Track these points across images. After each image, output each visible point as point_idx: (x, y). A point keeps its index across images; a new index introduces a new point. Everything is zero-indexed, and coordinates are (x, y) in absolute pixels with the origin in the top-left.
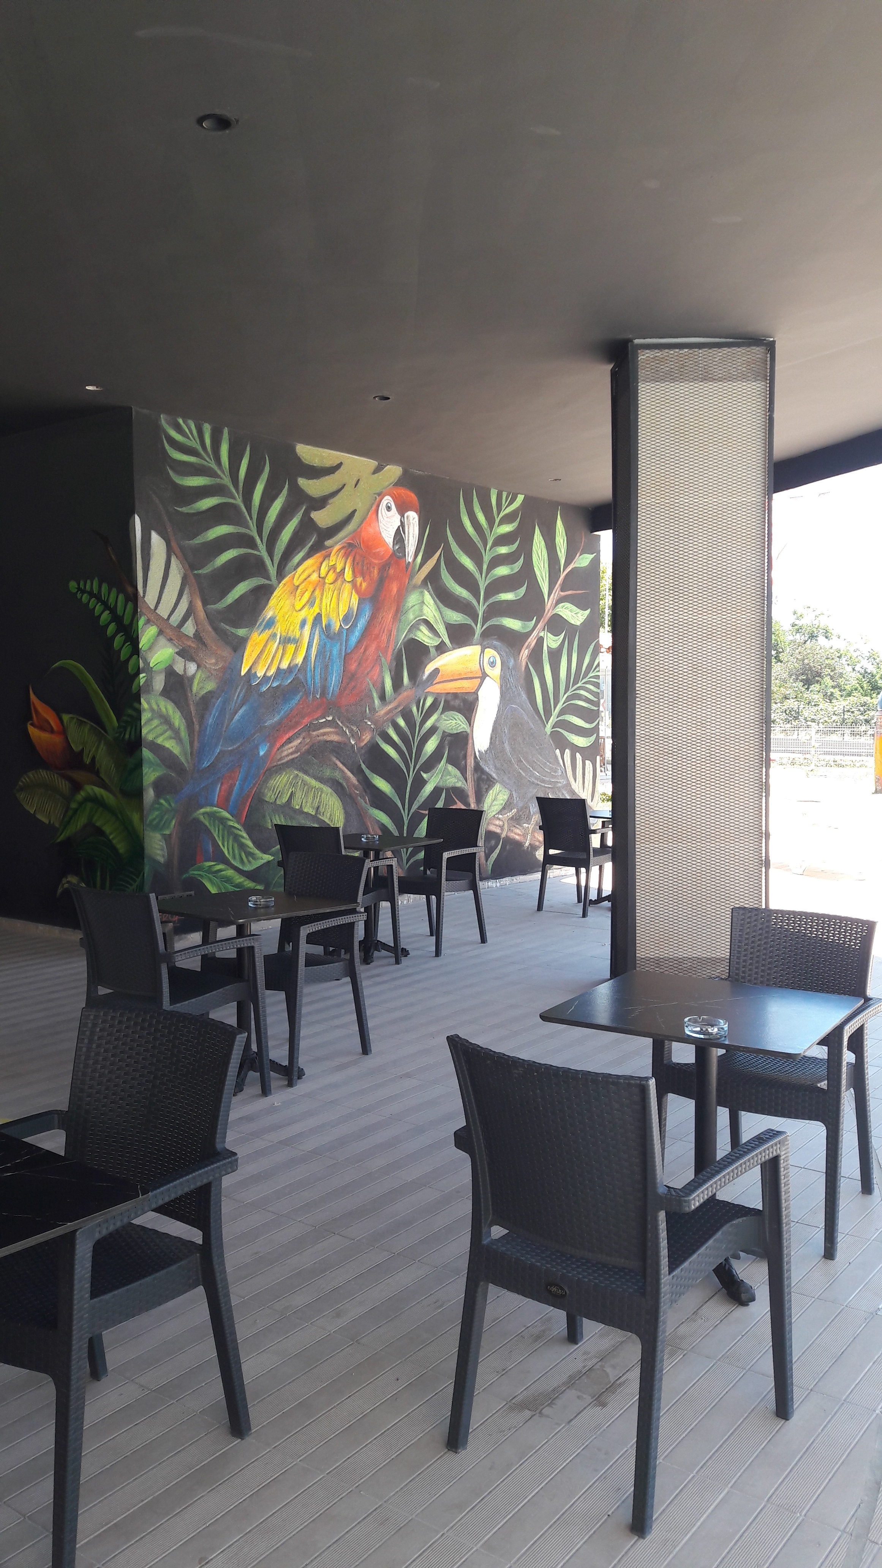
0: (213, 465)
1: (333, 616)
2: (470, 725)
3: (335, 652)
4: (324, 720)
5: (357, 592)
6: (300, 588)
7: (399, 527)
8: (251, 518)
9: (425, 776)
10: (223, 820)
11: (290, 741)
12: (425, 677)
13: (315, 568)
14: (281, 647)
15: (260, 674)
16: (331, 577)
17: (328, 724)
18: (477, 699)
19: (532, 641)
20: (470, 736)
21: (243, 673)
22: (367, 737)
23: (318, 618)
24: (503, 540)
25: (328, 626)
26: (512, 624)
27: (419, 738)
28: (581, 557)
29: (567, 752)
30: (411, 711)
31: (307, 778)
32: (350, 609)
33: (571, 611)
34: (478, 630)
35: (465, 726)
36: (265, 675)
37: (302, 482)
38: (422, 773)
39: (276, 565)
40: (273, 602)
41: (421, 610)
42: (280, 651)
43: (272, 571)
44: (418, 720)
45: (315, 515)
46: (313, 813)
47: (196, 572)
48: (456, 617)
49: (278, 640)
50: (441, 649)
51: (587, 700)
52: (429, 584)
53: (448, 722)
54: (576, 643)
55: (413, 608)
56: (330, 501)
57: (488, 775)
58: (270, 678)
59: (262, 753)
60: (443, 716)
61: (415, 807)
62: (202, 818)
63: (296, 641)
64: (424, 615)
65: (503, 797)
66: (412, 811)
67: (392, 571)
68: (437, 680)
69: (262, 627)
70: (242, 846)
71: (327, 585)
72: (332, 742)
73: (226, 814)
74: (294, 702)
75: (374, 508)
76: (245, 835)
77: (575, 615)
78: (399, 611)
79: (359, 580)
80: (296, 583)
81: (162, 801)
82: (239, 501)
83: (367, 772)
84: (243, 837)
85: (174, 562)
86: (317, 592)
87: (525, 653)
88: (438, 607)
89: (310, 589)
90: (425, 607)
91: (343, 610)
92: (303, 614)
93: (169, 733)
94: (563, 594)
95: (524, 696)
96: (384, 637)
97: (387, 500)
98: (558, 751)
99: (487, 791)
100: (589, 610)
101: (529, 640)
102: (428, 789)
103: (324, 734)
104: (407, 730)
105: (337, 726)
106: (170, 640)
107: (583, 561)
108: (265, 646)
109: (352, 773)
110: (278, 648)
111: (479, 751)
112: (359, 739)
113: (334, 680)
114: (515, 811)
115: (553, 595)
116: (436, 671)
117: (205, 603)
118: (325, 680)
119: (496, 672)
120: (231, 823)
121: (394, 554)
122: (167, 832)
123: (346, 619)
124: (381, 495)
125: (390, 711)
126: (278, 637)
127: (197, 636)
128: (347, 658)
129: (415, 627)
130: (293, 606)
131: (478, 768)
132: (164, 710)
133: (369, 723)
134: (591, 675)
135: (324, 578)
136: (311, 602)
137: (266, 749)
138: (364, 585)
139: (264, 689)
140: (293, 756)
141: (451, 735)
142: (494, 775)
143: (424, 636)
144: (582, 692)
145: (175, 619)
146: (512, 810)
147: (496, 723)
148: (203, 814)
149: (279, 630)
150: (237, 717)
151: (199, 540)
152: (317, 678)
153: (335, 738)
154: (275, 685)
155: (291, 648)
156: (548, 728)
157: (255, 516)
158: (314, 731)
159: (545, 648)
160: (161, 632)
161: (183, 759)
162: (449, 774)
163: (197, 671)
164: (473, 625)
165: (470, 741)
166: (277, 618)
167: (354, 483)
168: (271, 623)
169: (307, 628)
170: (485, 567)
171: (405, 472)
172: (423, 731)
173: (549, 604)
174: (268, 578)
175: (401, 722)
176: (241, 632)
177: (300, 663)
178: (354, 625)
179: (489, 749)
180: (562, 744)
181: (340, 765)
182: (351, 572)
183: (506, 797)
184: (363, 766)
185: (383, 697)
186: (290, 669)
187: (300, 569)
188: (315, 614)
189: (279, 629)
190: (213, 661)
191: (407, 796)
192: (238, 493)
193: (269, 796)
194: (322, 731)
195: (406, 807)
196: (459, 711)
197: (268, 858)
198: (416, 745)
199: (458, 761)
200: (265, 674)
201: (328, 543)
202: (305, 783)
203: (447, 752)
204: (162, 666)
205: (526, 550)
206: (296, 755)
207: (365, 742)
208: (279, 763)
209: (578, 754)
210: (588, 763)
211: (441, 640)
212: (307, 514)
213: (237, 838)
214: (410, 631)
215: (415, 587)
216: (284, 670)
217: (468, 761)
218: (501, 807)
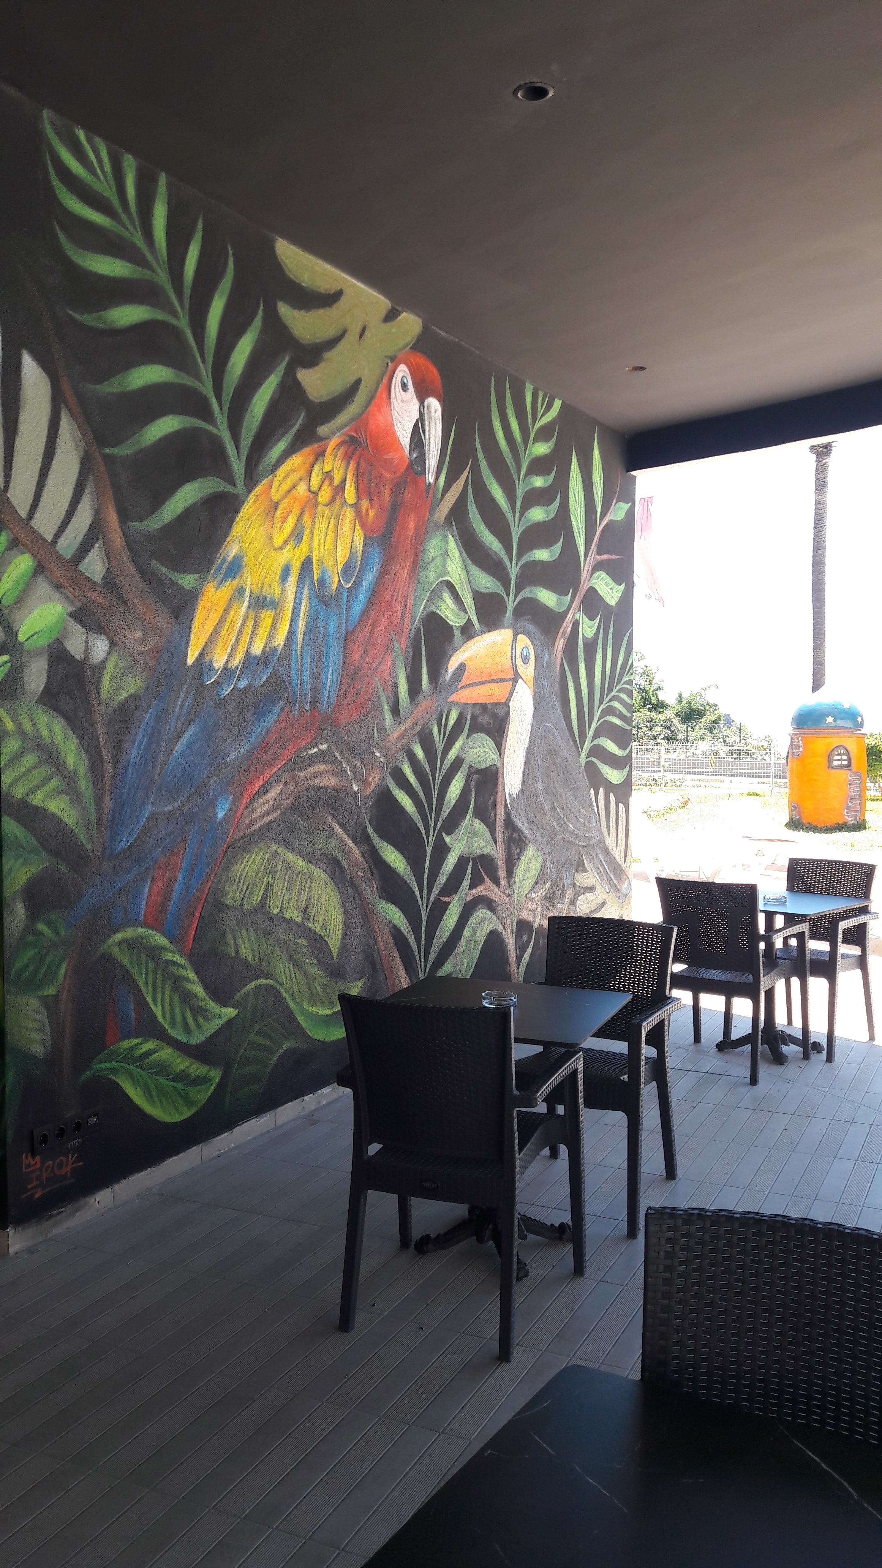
0: (138, 239)
1: (329, 562)
2: (500, 754)
3: (331, 629)
4: (316, 750)
5: (363, 526)
6: (281, 506)
7: (417, 420)
8: (204, 361)
9: (447, 839)
10: (154, 952)
11: (265, 789)
12: (448, 677)
13: (302, 472)
14: (252, 615)
15: (219, 663)
16: (325, 494)
17: (323, 756)
18: (508, 714)
19: (567, 626)
20: (500, 771)
21: (190, 661)
22: (374, 779)
23: (307, 564)
24: (539, 466)
25: (322, 581)
26: (547, 597)
27: (441, 778)
28: (617, 505)
29: (601, 790)
30: (431, 733)
31: (290, 856)
32: (352, 554)
33: (607, 584)
34: (511, 604)
35: (495, 757)
36: (226, 668)
37: (284, 310)
38: (444, 835)
39: (243, 458)
40: (238, 528)
41: (444, 566)
42: (251, 623)
43: (238, 467)
44: (440, 747)
45: (305, 376)
46: (299, 920)
47: (107, 451)
48: (486, 582)
49: (246, 602)
50: (468, 632)
51: (621, 717)
52: (454, 524)
53: (475, 750)
54: (611, 631)
55: (435, 562)
56: (327, 355)
57: (520, 831)
58: (233, 672)
59: (221, 814)
60: (469, 740)
61: (435, 891)
62: (116, 951)
63: (274, 605)
64: (446, 573)
65: (536, 865)
66: (432, 899)
67: (408, 496)
68: (463, 683)
69: (221, 575)
70: (187, 998)
71: (320, 507)
72: (326, 788)
73: (159, 939)
74: (271, 718)
75: (385, 381)
76: (192, 975)
77: (609, 590)
78: (417, 565)
79: (365, 504)
80: (276, 496)
81: (41, 927)
82: (183, 323)
83: (375, 838)
84: (188, 980)
85: (67, 427)
86: (306, 518)
87: (560, 643)
88: (464, 561)
89: (296, 511)
90: (449, 562)
91: (343, 555)
92: (285, 555)
93: (55, 782)
94: (597, 557)
95: (559, 709)
96: (398, 607)
97: (402, 371)
98: (592, 791)
99: (519, 855)
100: (624, 585)
101: (565, 624)
102: (451, 861)
103: (315, 776)
104: (426, 764)
105: (334, 762)
106: (58, 586)
107: (618, 512)
108: (226, 611)
109: (354, 840)
110: (246, 616)
111: (510, 796)
112: (364, 783)
113: (330, 677)
114: (548, 885)
115: (589, 558)
116: (462, 667)
117: (124, 517)
118: (316, 677)
119: (528, 671)
120: (169, 956)
121: (410, 467)
122: (51, 991)
123: (347, 569)
124: (394, 360)
125: (405, 732)
126: (247, 594)
127: (110, 582)
128: (348, 638)
129: (435, 595)
130: (270, 538)
131: (509, 824)
132: (45, 733)
133: (378, 754)
134: (625, 679)
135: (316, 494)
136: (297, 536)
137: (227, 805)
138: (372, 513)
139: (225, 692)
140: (270, 818)
141: (479, 771)
142: (526, 832)
143: (447, 610)
144: (617, 705)
145: (68, 544)
146: (545, 883)
147: (529, 751)
148: (119, 944)
149: (249, 583)
150: (179, 747)
151: (111, 387)
152: (306, 674)
153: (330, 781)
154: (242, 684)
155: (267, 617)
156: (583, 759)
157: (210, 359)
158: (300, 770)
159: (581, 636)
160: (39, 569)
161: (81, 834)
162: (475, 833)
163: (109, 653)
164: (505, 595)
165: (500, 780)
166: (246, 559)
167: (358, 330)
168: (235, 569)
169: (292, 581)
170: (518, 505)
171: (425, 329)
172: (446, 765)
173: (585, 572)
174: (231, 481)
175: (419, 753)
176: (187, 581)
177: (281, 645)
178: (357, 584)
179: (522, 791)
180: (596, 780)
181: (338, 829)
182: (353, 489)
183: (539, 865)
184: (370, 830)
185: (395, 711)
186: (267, 656)
187: (282, 472)
188: (303, 558)
189: (249, 580)
190: (139, 635)
191: (426, 876)
192: (182, 307)
193: (232, 895)
194: (312, 770)
195: (425, 893)
196: (488, 732)
197: (230, 1012)
198: (437, 787)
199: (485, 814)
200: (226, 663)
201: (322, 430)
202: (288, 866)
203: (473, 799)
204: (42, 641)
205: (561, 486)
206: (274, 816)
207: (372, 787)
208: (248, 831)
209: (611, 794)
210: (621, 806)
211: (467, 618)
212: (290, 372)
213: (178, 982)
214: (431, 599)
215: (437, 527)
216: (256, 657)
217: (498, 811)
218: (534, 881)
